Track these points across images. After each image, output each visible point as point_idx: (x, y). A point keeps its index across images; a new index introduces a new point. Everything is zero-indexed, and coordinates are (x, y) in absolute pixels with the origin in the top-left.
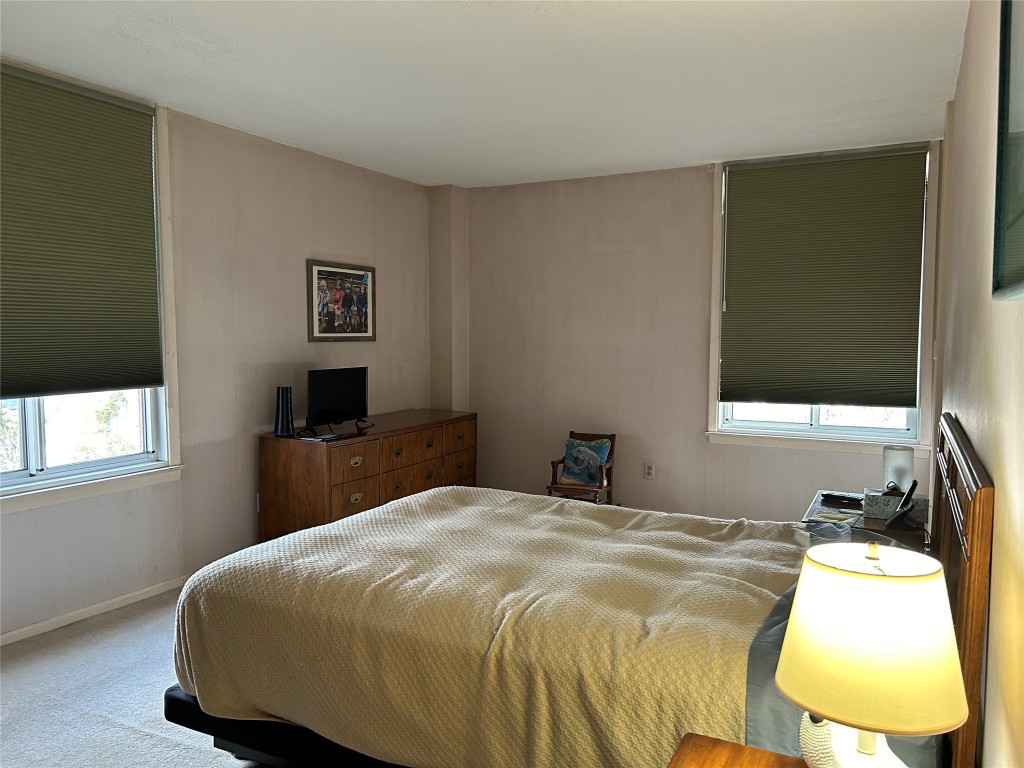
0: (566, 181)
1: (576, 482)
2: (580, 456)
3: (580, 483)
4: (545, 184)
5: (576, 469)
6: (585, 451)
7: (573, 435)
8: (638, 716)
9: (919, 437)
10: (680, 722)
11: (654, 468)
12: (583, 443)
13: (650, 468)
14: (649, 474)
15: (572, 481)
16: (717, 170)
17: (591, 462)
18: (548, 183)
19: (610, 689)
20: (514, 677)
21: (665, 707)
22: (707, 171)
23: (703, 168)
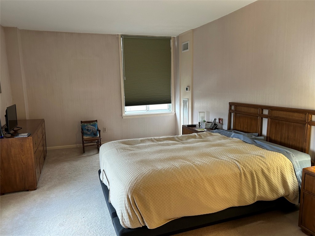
0: (66, 33)
1: (89, 137)
2: (89, 129)
3: (91, 137)
4: (57, 32)
5: (89, 133)
6: (90, 127)
7: (82, 122)
8: (274, 172)
9: (171, 110)
10: (281, 171)
11: (106, 129)
12: (88, 124)
13: (105, 129)
14: (105, 131)
15: (88, 137)
16: (120, 37)
17: (93, 130)
18: (59, 32)
19: (268, 169)
20: (248, 175)
21: (278, 169)
22: (116, 37)
23: (115, 35)
